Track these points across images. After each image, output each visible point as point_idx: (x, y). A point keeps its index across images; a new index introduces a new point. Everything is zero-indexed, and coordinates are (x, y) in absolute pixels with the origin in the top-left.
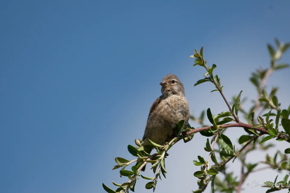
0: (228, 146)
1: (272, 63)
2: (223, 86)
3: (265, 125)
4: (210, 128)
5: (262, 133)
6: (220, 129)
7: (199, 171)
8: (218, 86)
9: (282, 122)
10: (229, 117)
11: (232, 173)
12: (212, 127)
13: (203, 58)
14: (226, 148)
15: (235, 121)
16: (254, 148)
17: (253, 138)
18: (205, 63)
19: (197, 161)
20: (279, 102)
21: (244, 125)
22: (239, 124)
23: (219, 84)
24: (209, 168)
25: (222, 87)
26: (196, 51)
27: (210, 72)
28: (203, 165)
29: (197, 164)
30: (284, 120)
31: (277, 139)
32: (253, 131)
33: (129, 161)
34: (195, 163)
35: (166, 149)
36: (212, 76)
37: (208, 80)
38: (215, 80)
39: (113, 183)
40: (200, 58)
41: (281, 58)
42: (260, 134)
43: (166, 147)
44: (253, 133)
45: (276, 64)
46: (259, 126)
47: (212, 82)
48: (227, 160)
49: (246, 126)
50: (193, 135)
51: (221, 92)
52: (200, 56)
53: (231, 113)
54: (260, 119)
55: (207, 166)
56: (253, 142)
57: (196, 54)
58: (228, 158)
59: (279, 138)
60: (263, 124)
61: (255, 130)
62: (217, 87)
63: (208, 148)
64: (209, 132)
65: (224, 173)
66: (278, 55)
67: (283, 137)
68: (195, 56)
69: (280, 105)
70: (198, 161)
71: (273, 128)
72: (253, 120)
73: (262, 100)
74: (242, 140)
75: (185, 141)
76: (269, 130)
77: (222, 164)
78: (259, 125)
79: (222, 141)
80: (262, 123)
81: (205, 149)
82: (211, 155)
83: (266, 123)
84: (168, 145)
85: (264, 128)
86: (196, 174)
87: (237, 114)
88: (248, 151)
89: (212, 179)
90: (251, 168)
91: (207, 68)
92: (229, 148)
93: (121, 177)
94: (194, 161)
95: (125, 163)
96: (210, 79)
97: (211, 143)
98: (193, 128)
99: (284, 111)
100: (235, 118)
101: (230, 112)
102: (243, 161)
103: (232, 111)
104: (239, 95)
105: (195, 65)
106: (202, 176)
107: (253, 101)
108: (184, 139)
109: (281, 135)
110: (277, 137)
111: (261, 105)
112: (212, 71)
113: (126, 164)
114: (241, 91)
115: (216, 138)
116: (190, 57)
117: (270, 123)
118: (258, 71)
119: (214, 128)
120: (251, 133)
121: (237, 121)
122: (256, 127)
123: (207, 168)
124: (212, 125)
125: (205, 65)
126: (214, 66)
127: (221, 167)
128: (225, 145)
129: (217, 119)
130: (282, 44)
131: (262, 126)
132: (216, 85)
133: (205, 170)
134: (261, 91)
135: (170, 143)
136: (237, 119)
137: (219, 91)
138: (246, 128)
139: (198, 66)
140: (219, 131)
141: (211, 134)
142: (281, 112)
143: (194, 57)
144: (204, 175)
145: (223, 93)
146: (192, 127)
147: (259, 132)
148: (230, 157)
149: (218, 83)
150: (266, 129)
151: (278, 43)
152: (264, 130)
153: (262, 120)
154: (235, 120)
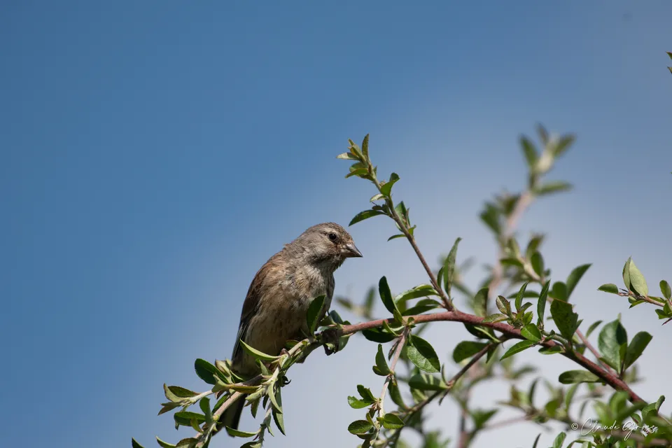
0: (429, 363)
1: (532, 180)
2: (415, 226)
3: (514, 317)
4: (387, 322)
5: (508, 335)
6: (410, 324)
7: (360, 421)
8: (404, 226)
9: (553, 309)
10: (431, 297)
11: (438, 433)
12: (390, 320)
13: (370, 159)
14: (423, 368)
15: (444, 307)
16: (489, 375)
17: (486, 348)
18: (373, 172)
19: (355, 397)
20: (546, 267)
21: (464, 317)
22: (455, 315)
23: (407, 223)
24: (382, 414)
25: (413, 228)
26: (352, 144)
27: (386, 190)
28: (370, 406)
29: (356, 404)
30: (558, 305)
31: (541, 351)
32: (485, 331)
33: (198, 394)
34: (351, 402)
35: (282, 364)
36: (389, 203)
37: (382, 211)
38: (398, 212)
39: (159, 442)
40: (361, 159)
41: (551, 169)
42: (501, 337)
43: (283, 359)
44: (486, 337)
45: (541, 183)
46: (498, 319)
47: (391, 216)
48: (425, 398)
49: (471, 319)
50: (348, 338)
51: (411, 239)
52: (361, 154)
53: (435, 288)
54: (503, 301)
55: (379, 409)
56: (485, 356)
57: (351, 150)
58: (428, 395)
59: (546, 348)
60: (509, 313)
61: (491, 328)
62: (402, 229)
63: (381, 368)
64: (385, 331)
65: (420, 431)
66: (545, 161)
67: (554, 344)
68: (349, 154)
69: (548, 273)
70: (359, 397)
71: (532, 322)
72: (485, 306)
73: (509, 261)
74: (461, 352)
75: (329, 352)
76: (522, 327)
77: (415, 409)
78: (499, 315)
79: (413, 351)
80: (506, 311)
81: (374, 369)
82: (388, 383)
83: (515, 311)
84: (287, 355)
85: (510, 322)
86: (355, 427)
87: (448, 290)
88: (476, 381)
89: (391, 443)
90: (482, 419)
91: (378, 183)
92: (430, 366)
93: (177, 428)
94: (349, 398)
95: (187, 398)
96: (387, 209)
97: (390, 358)
98: (347, 323)
99: (559, 286)
100: (444, 299)
101: (431, 285)
102: (463, 404)
103: (437, 284)
104: (454, 249)
105: (349, 176)
106: (367, 433)
107: (488, 268)
108: (326, 347)
109: (550, 339)
110: (542, 345)
111: (506, 275)
112: (390, 191)
113: (188, 400)
114: (459, 240)
115: (401, 345)
116: (340, 156)
117: (525, 312)
118: (498, 198)
119: (395, 322)
120: (482, 336)
121: (448, 306)
122: (491, 321)
123: (379, 412)
124: (391, 316)
125: (374, 177)
126: (395, 177)
127: (412, 415)
128: (423, 361)
129: (402, 302)
130: (554, 138)
131: (507, 317)
132: (399, 224)
133: (374, 419)
134: (506, 242)
135: (291, 352)
136: (449, 302)
137: (406, 238)
138: (471, 325)
139: (355, 178)
140: (406, 330)
141: (388, 337)
142: (550, 288)
143: (348, 157)
144: (371, 430)
145: (416, 241)
146: (344, 320)
147: (498, 334)
148: (432, 393)
149: (404, 220)
150: (516, 325)
151: (544, 134)
152: (511, 328)
153: (507, 304)
154: (444, 305)
